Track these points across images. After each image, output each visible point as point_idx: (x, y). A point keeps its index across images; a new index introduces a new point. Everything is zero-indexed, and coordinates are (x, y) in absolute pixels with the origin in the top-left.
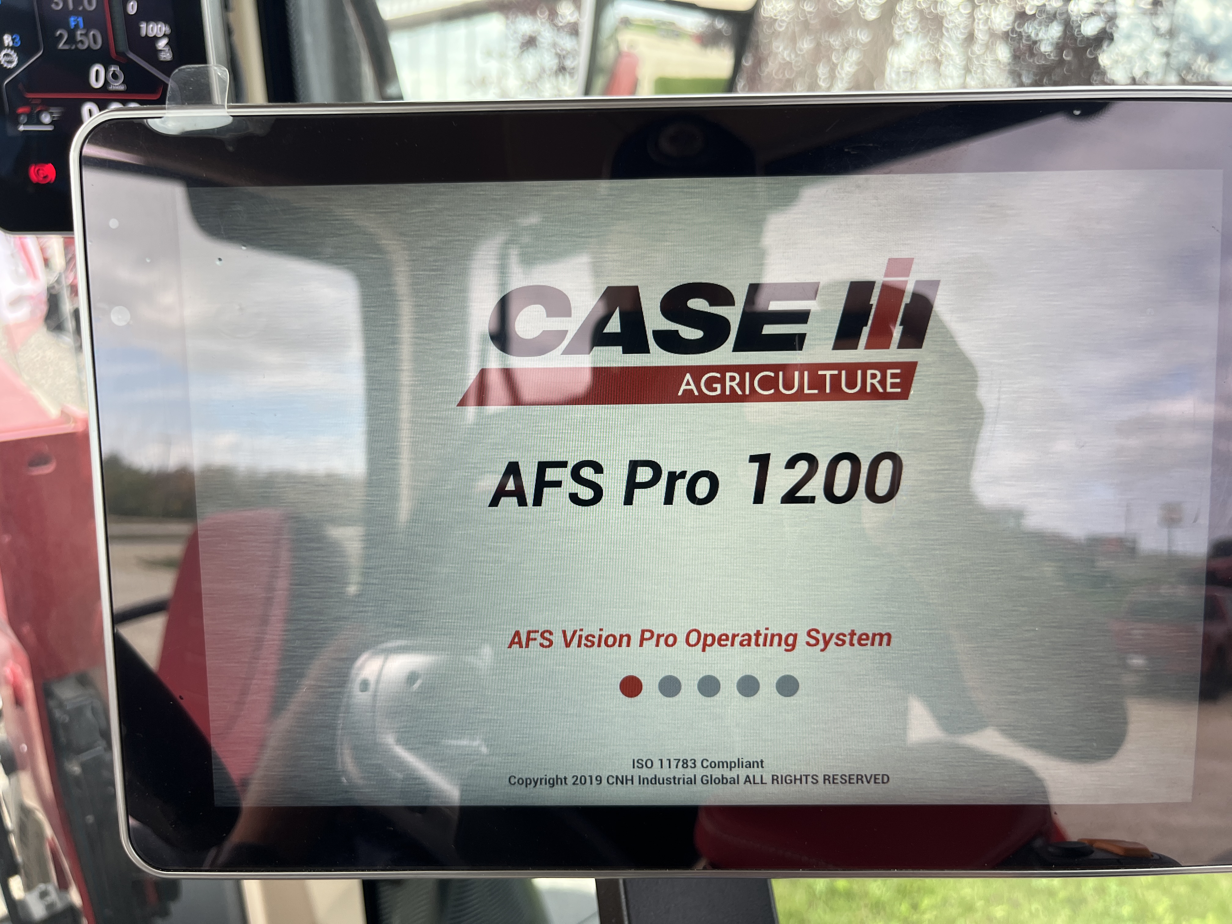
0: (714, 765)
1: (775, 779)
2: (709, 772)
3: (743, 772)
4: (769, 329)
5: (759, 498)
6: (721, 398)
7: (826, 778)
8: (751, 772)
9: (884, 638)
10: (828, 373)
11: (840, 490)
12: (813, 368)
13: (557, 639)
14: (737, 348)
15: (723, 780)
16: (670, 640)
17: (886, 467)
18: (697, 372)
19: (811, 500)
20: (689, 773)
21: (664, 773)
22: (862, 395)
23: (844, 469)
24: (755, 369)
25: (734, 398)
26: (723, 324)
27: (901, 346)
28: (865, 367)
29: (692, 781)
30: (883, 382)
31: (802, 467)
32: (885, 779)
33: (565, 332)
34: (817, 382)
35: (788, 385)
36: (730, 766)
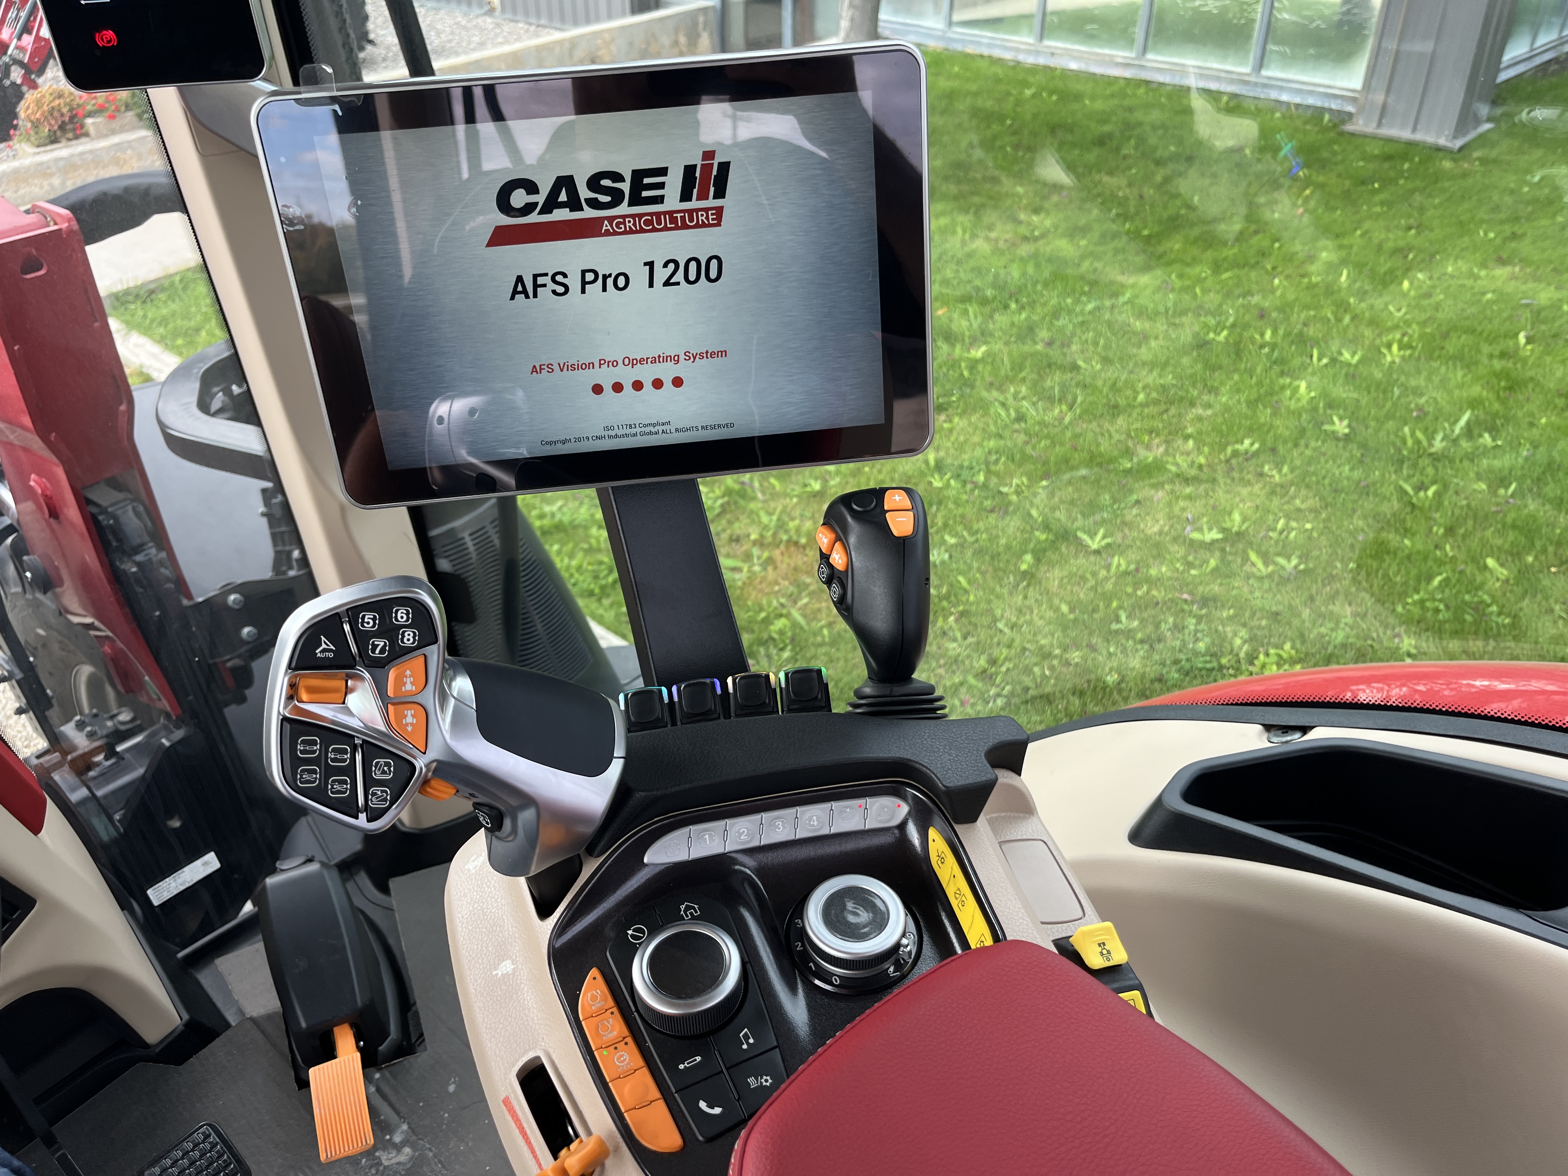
0: (645, 426)
1: (677, 430)
2: (643, 429)
3: (660, 428)
4: (645, 194)
5: (651, 285)
6: (625, 233)
7: (702, 427)
8: (664, 428)
9: (724, 353)
10: (679, 215)
11: (692, 277)
12: (671, 213)
13: (556, 367)
14: (630, 205)
15: (650, 433)
16: (615, 363)
17: (714, 262)
18: (611, 219)
19: (678, 284)
20: (633, 431)
21: (620, 432)
22: (697, 226)
23: (693, 266)
24: (640, 216)
25: (631, 232)
26: (621, 192)
27: (714, 198)
28: (697, 210)
29: (635, 435)
30: (707, 218)
31: (672, 266)
32: (732, 425)
33: (537, 203)
34: (673, 220)
35: (659, 223)
36: (654, 425)
